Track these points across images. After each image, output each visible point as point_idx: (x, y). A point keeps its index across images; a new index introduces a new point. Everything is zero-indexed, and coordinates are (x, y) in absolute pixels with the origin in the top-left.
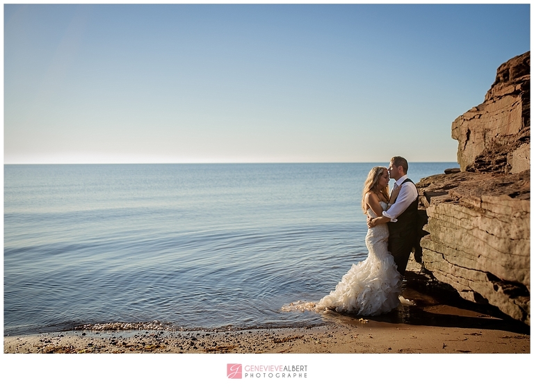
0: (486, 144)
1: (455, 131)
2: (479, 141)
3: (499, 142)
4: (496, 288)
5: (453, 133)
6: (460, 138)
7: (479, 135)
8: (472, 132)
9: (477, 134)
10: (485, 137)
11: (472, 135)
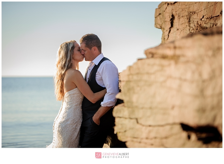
0: (191, 29)
1: (158, 18)
2: (184, 26)
3: (205, 25)
4: (189, 137)
5: (156, 21)
6: (163, 27)
7: (184, 20)
8: (176, 17)
9: (182, 19)
10: (189, 21)
11: (176, 21)
